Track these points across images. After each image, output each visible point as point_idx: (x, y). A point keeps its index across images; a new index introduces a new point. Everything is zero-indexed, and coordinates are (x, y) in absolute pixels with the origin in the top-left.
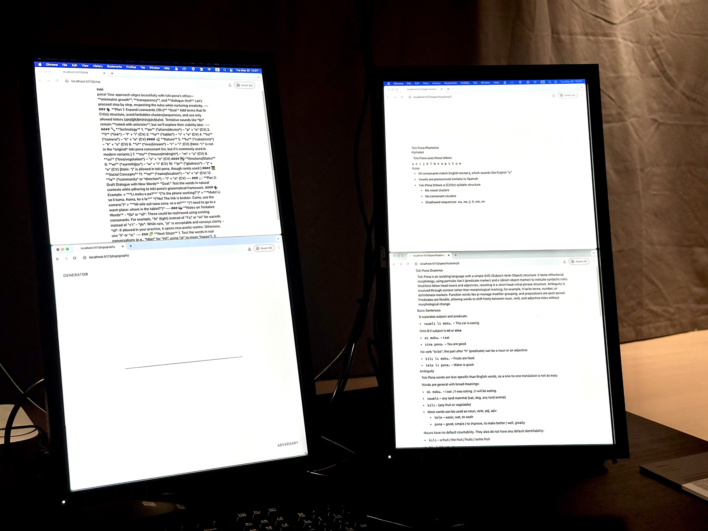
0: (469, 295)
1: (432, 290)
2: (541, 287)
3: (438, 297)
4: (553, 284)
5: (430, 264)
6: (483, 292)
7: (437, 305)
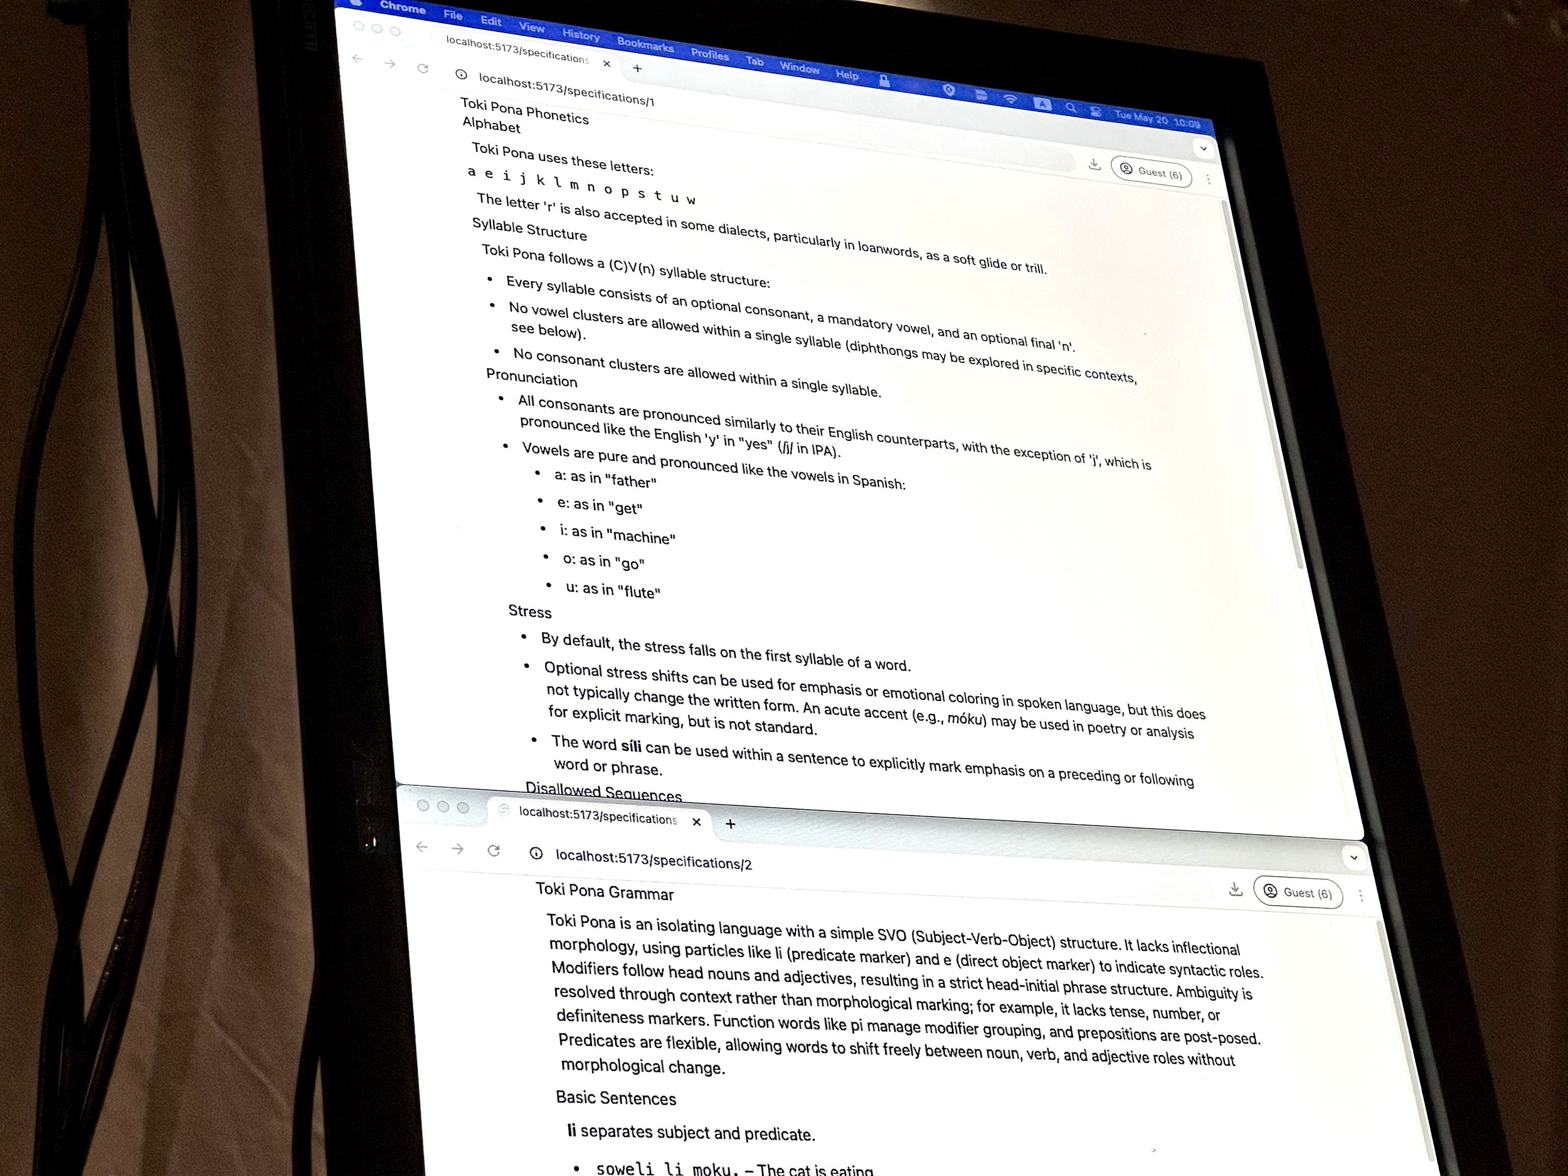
0: (812, 1024)
1: (625, 993)
2: (1147, 1003)
3: (660, 1032)
4: (1198, 992)
5: (608, 858)
6: (878, 1015)
7: (658, 1068)
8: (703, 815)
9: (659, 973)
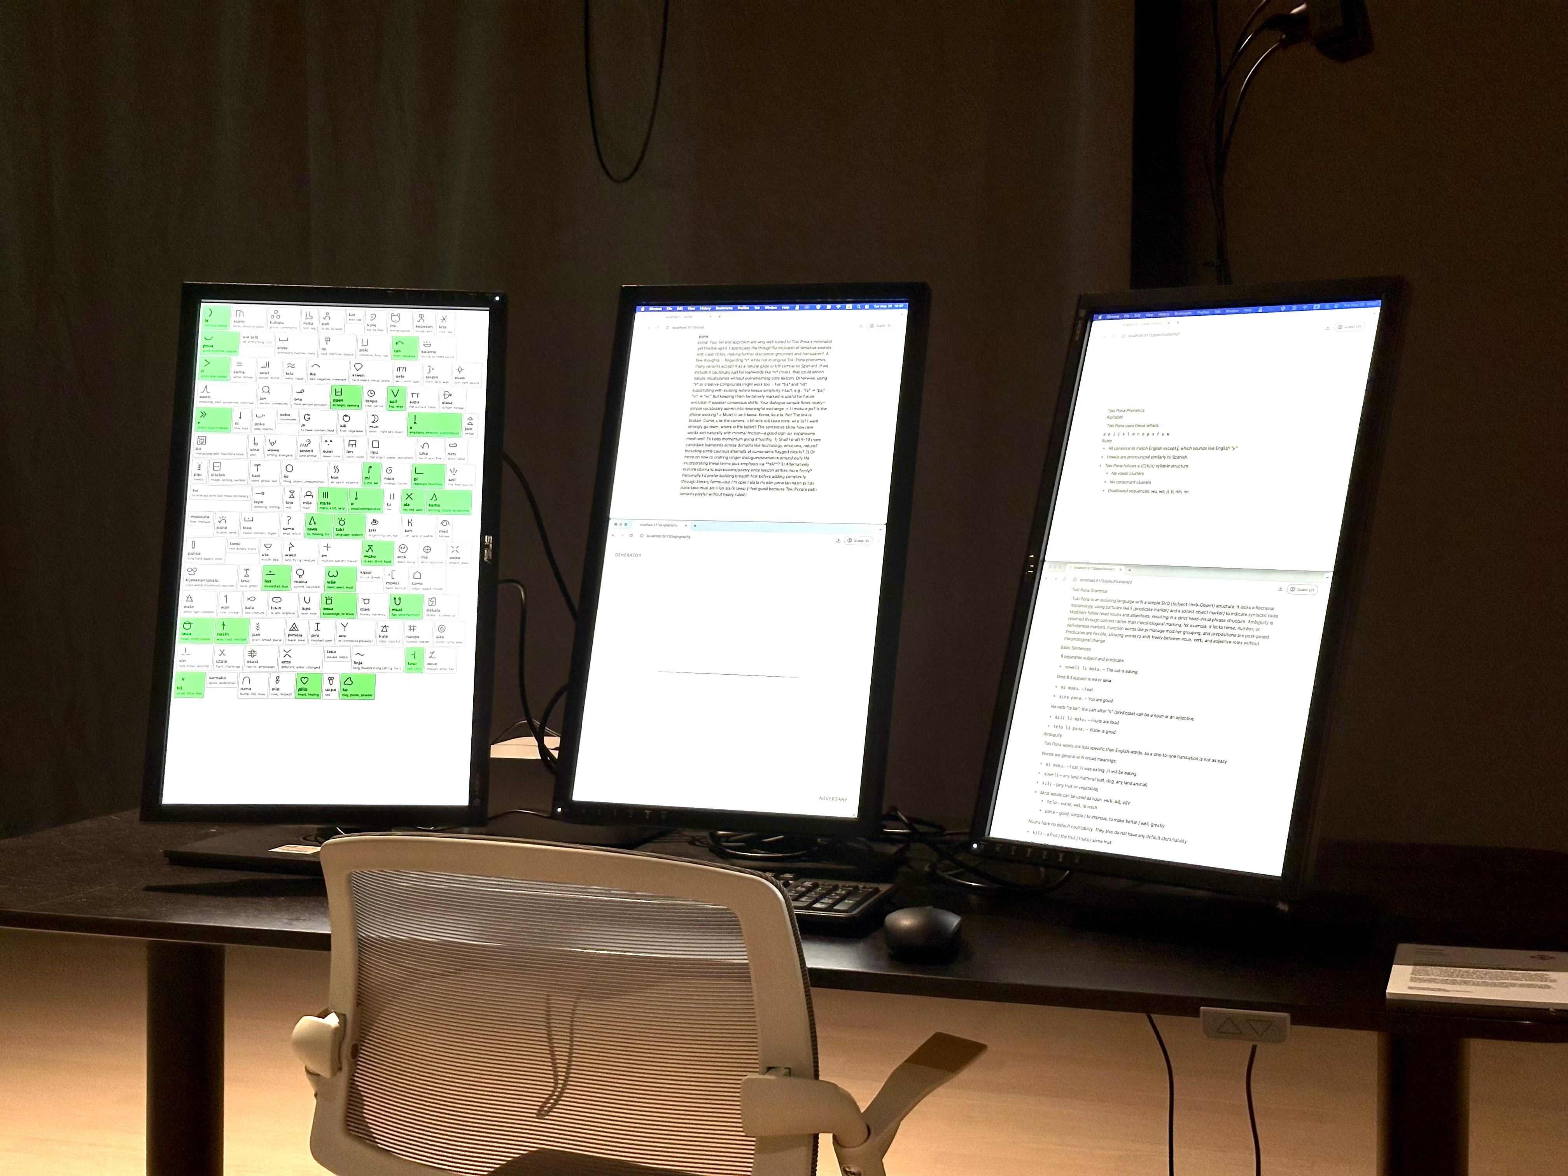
0: (1134, 629)
1: (1087, 619)
2: (1236, 625)
3: (1092, 630)
5: (1093, 581)
6: (1154, 627)
7: (1089, 641)
8: (1123, 567)
9: (1097, 614)
